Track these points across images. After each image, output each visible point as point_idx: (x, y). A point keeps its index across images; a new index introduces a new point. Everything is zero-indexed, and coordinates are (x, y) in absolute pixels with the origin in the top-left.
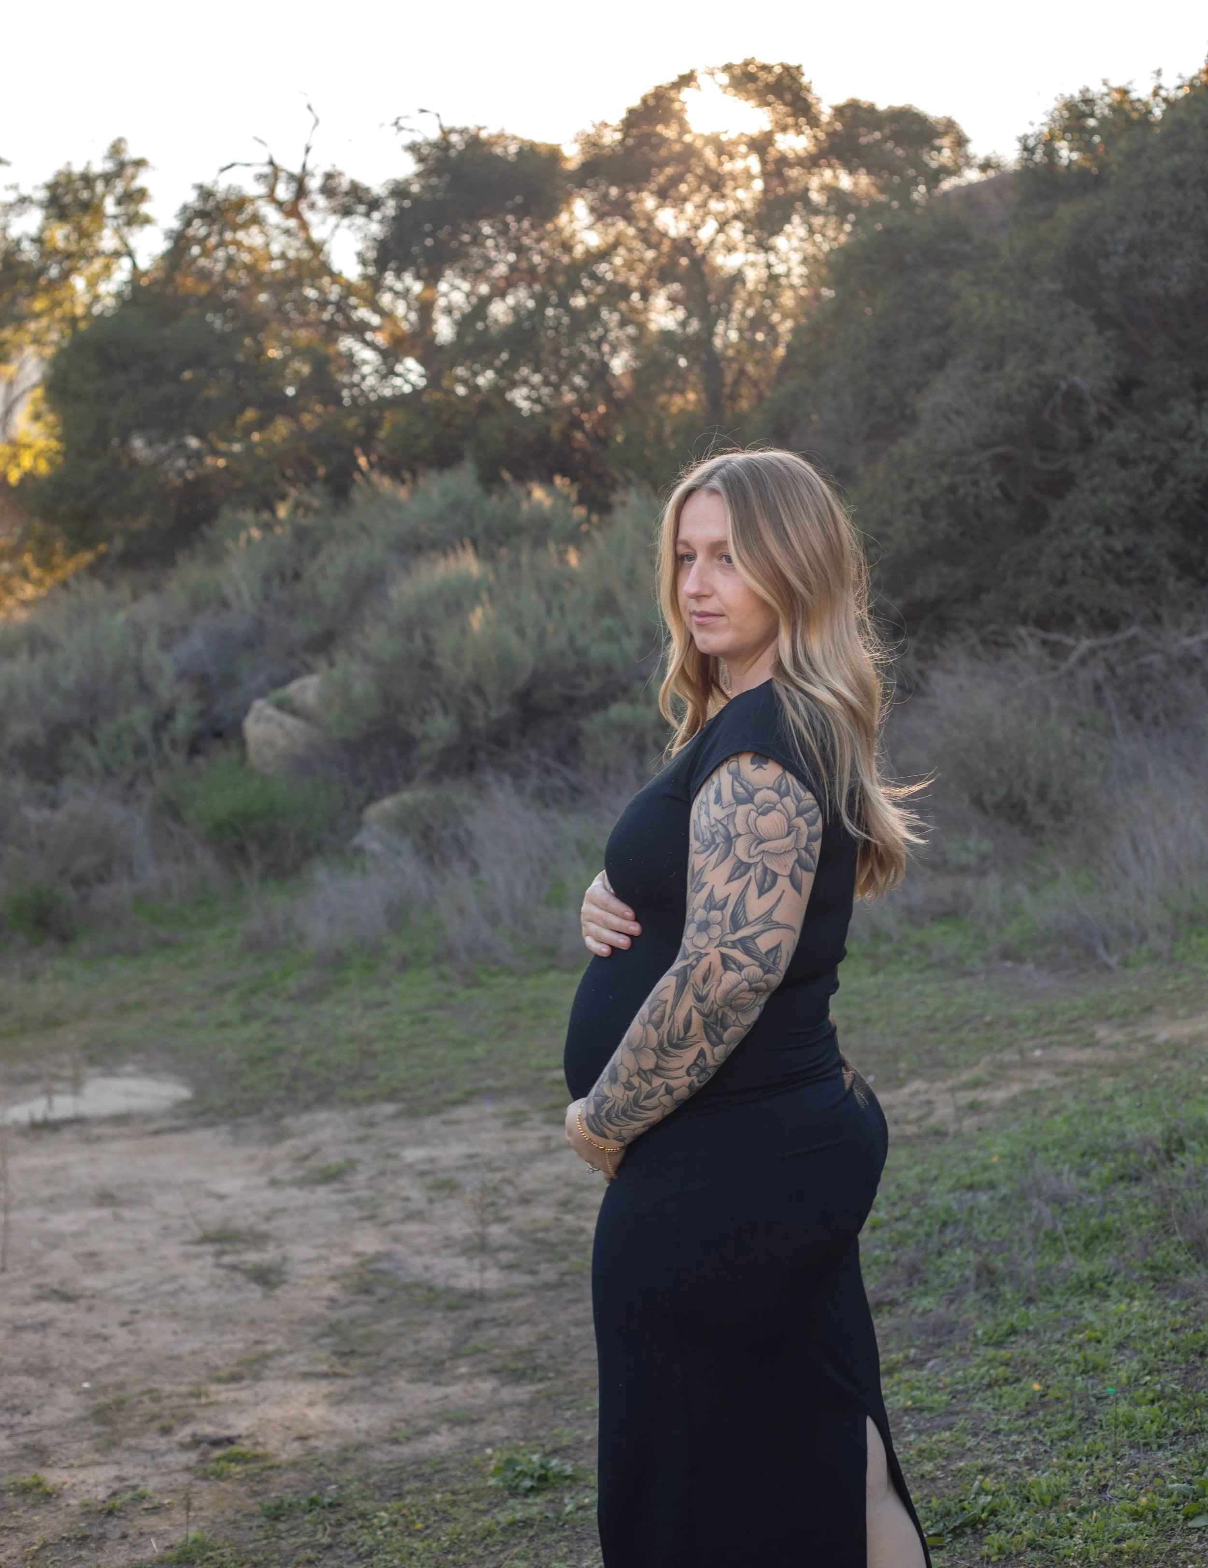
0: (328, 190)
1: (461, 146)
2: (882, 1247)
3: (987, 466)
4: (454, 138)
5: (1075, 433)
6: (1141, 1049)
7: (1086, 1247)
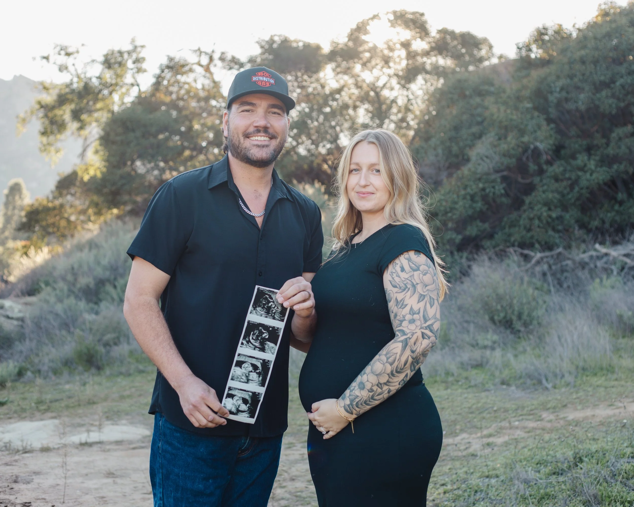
0: (222, 59)
1: (279, 42)
2: (449, 501)
3: (499, 180)
4: (276, 38)
5: (536, 168)
6: (562, 422)
7: (539, 502)
